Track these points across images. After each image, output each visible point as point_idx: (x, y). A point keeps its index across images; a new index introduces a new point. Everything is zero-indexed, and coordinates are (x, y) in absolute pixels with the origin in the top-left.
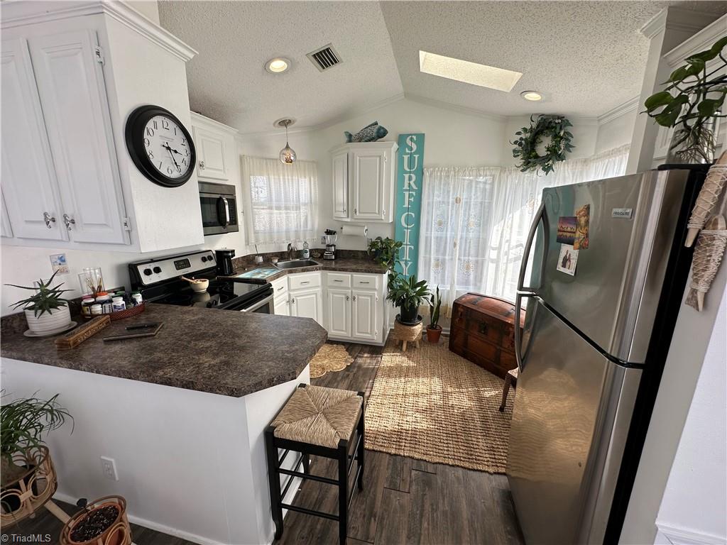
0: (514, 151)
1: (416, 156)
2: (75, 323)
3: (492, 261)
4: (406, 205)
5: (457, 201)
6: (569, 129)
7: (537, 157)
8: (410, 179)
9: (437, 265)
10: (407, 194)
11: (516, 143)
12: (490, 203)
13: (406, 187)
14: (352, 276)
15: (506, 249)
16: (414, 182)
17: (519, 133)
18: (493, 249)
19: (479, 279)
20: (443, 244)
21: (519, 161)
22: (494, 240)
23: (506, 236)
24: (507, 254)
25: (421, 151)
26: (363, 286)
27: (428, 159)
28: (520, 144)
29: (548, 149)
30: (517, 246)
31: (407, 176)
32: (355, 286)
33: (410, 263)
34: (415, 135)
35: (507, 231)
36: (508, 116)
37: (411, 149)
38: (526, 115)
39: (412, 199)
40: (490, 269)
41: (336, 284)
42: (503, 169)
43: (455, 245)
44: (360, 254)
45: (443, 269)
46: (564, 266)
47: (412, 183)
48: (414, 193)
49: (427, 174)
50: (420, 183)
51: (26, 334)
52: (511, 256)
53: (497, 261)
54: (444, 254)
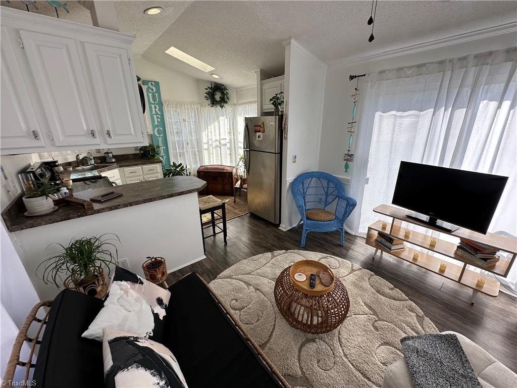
0: (205, 97)
1: (157, 95)
2: (57, 207)
3: (206, 149)
4: (156, 123)
5: (184, 120)
6: (227, 91)
7: (216, 101)
8: (155, 108)
9: (180, 156)
10: (155, 116)
11: (206, 93)
12: (199, 121)
13: (154, 113)
14: (142, 167)
15: (211, 143)
16: (159, 110)
17: (207, 89)
18: (205, 144)
19: (201, 159)
20: (181, 143)
21: (209, 102)
22: (205, 140)
23: (210, 138)
24: (211, 145)
25: (158, 91)
26: (151, 172)
27: (164, 97)
28: (208, 94)
29: (220, 98)
30: (215, 141)
31: (153, 106)
32: (145, 173)
33: (165, 157)
34: (153, 82)
35: (210, 134)
36: (200, 80)
37: (153, 90)
38: (208, 81)
39: (159, 120)
40: (205, 153)
41: (132, 174)
42: (202, 106)
43: (188, 144)
44: (131, 156)
45: (184, 157)
46: (259, 138)
47: (157, 110)
48: (159, 116)
49: (165, 105)
50: (161, 110)
51: (25, 214)
52: (214, 146)
53: (208, 149)
54: (183, 149)
